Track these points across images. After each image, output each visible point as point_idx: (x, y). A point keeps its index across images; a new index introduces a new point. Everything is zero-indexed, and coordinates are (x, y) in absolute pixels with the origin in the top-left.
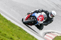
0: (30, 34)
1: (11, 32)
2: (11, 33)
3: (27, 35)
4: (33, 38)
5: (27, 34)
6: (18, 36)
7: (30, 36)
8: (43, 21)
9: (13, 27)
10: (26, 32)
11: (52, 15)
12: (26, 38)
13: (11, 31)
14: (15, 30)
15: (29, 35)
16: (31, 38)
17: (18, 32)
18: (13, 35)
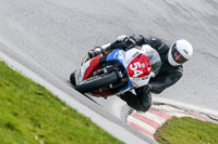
0: (75, 111)
1: (9, 104)
2: (9, 107)
3: (65, 113)
4: (87, 125)
5: (64, 108)
6: (32, 119)
7: (75, 117)
8: (149, 76)
9: (15, 84)
10: (64, 104)
11: (179, 54)
12: (62, 123)
13: (9, 100)
14: (21, 97)
15: (73, 113)
16: (80, 125)
17: (34, 102)
18: (16, 115)
